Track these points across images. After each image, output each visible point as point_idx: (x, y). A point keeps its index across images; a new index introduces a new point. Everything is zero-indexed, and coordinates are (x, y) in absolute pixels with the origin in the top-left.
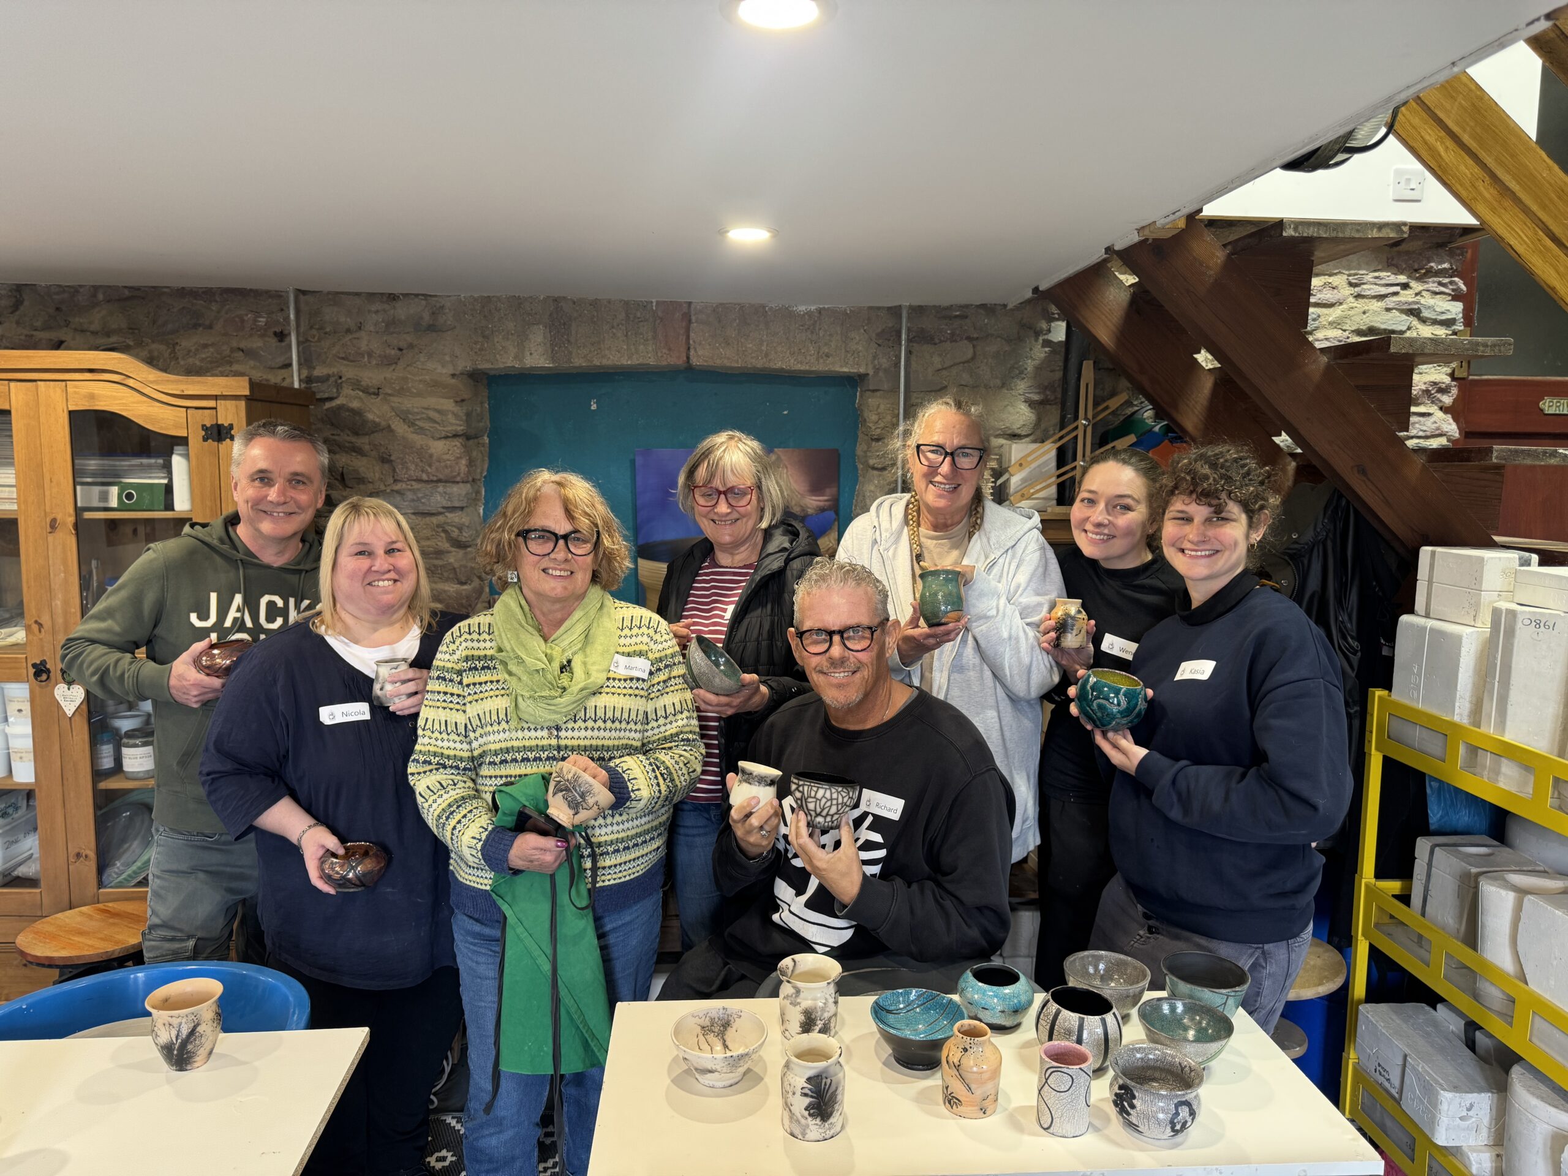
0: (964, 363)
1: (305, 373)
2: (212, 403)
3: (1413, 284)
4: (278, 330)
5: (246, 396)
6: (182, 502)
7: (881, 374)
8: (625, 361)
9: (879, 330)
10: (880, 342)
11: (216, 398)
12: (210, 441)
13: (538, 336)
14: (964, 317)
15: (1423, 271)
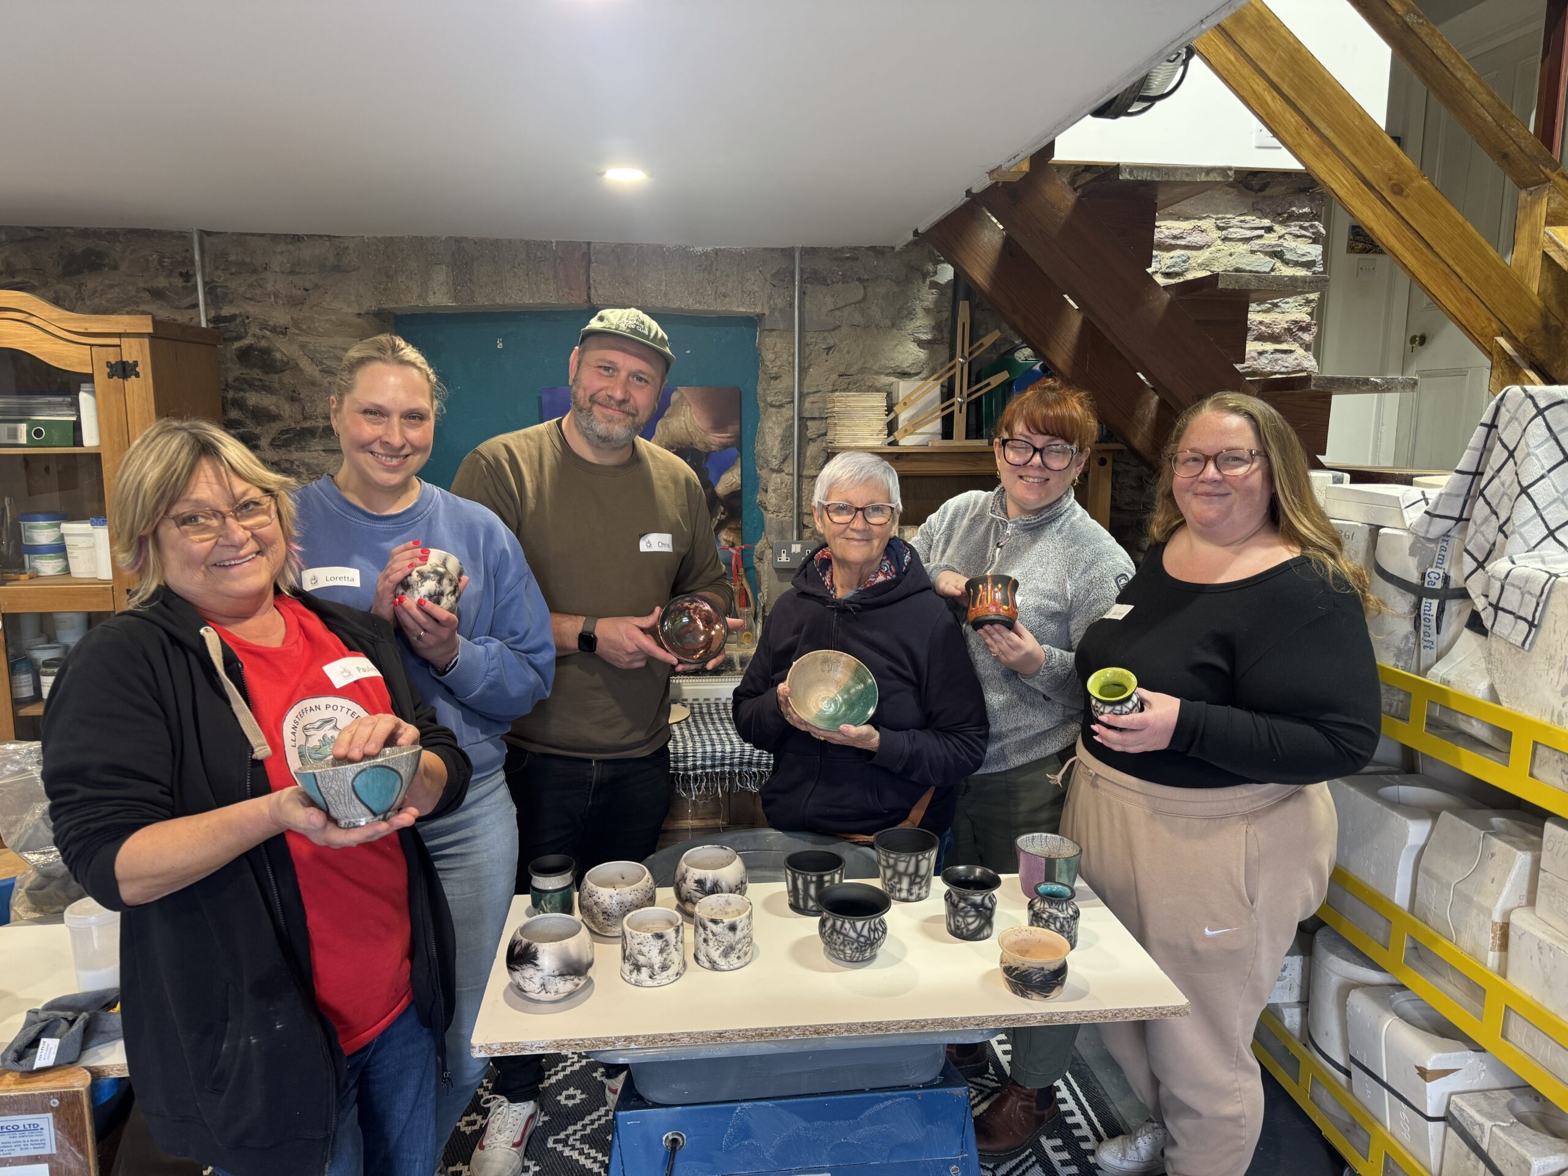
0: (855, 303)
1: (212, 313)
2: (116, 341)
3: (1277, 227)
4: (184, 271)
5: (149, 334)
6: (90, 438)
7: (776, 314)
8: (528, 300)
9: (774, 271)
10: (774, 282)
11: (119, 335)
12: (115, 377)
13: (440, 276)
14: (854, 259)
15: (1285, 215)
